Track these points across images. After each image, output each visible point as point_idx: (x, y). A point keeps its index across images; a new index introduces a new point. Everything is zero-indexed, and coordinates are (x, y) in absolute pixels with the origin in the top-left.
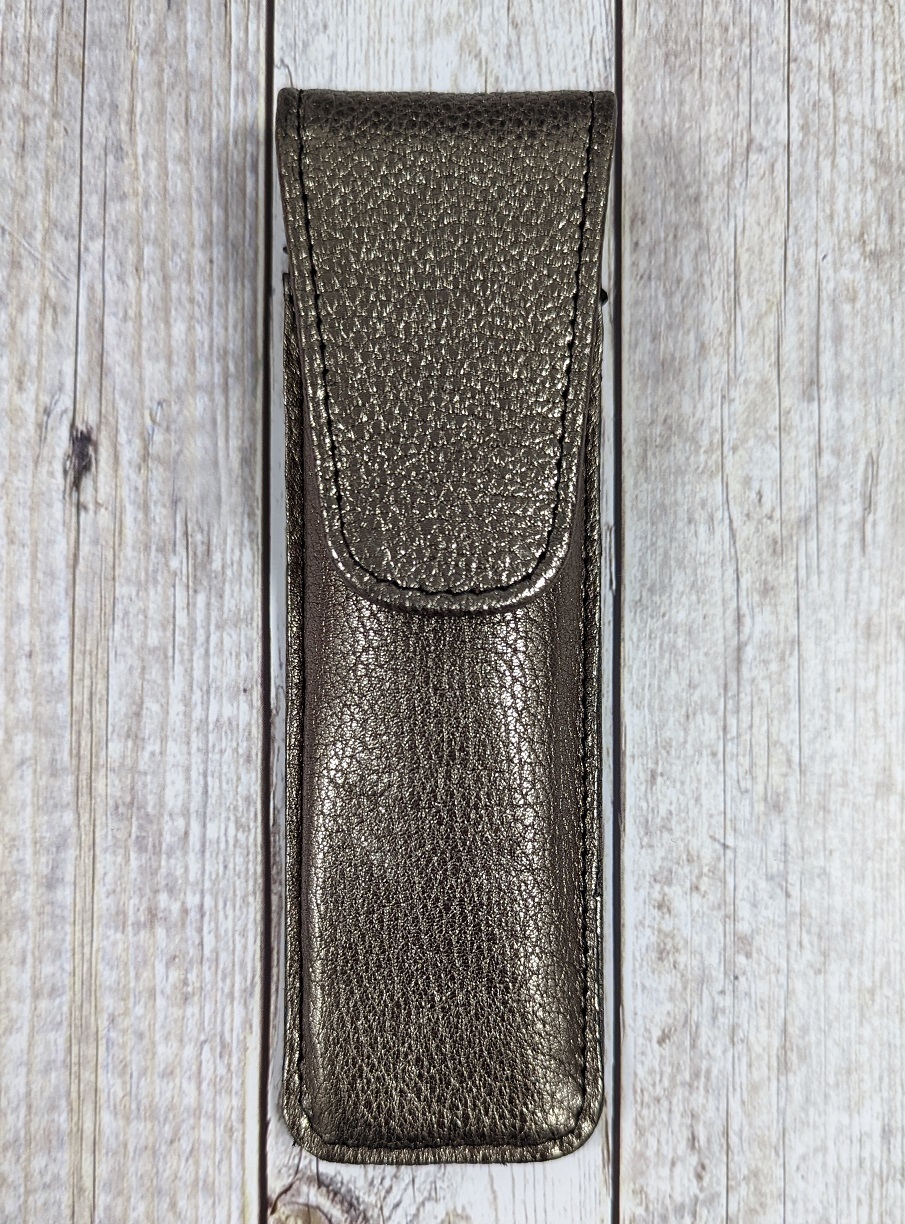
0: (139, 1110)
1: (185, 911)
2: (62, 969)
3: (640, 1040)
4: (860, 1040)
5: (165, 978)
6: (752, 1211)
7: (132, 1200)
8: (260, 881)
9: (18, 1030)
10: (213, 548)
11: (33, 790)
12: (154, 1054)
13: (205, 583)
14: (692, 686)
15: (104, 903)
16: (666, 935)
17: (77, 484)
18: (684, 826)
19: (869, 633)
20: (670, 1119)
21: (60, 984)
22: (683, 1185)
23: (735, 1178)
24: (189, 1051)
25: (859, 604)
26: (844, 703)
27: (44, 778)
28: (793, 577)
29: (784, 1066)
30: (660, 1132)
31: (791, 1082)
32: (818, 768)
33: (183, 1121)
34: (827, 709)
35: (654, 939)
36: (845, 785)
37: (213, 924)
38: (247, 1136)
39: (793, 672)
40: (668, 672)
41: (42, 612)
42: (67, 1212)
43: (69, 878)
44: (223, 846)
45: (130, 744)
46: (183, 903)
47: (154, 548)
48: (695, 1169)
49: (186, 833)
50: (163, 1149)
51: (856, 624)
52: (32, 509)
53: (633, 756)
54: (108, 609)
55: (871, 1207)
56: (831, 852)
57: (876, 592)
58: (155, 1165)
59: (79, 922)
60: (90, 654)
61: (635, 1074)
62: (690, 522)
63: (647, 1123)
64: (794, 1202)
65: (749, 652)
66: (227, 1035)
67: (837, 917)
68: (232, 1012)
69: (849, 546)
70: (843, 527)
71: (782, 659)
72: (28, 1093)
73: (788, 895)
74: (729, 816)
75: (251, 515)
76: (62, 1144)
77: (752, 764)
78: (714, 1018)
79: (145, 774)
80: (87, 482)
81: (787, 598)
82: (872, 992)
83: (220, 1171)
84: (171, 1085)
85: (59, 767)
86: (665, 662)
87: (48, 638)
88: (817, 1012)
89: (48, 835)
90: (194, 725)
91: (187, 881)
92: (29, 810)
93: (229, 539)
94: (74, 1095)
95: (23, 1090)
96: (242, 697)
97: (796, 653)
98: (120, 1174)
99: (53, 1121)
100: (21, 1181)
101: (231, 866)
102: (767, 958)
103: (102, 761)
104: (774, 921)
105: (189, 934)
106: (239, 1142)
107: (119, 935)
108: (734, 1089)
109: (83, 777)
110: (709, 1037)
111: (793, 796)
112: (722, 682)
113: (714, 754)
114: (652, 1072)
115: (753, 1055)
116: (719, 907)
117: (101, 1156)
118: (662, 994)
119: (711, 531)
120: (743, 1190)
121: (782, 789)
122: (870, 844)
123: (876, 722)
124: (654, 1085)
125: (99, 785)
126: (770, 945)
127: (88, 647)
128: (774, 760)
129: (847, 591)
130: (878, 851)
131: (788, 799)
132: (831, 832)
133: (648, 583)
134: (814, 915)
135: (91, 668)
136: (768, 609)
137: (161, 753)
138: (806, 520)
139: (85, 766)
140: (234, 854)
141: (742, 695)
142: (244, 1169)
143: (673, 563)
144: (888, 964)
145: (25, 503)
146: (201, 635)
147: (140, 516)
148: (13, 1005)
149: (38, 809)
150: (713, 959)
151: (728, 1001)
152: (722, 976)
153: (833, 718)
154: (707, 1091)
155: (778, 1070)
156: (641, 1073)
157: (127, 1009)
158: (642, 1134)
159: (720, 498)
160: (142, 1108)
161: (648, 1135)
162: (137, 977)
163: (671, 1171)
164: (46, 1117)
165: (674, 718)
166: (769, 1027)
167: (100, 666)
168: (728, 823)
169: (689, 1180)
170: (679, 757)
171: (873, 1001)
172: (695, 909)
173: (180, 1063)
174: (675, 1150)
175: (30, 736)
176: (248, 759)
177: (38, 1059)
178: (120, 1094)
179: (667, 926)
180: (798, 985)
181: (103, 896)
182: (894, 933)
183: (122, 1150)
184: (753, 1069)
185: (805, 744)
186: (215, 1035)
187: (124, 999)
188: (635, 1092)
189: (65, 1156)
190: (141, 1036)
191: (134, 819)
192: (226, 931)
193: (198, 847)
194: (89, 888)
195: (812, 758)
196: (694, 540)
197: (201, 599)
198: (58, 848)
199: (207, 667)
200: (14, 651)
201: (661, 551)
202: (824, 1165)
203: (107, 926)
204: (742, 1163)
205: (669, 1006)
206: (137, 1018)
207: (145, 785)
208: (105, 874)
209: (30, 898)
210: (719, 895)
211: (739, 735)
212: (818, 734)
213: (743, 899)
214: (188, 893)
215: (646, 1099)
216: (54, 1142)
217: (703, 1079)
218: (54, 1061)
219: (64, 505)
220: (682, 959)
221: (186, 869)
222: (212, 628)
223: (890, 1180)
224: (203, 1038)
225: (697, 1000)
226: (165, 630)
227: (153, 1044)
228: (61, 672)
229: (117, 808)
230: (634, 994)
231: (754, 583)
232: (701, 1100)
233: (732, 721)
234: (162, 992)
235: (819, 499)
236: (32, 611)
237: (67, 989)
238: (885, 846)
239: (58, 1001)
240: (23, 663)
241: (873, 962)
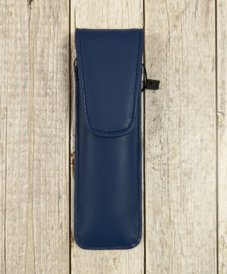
0: (43, 135)
1: (53, 93)
2: (27, 105)
3: (149, 120)
4: (196, 121)
5: (49, 107)
6: (173, 157)
7: (42, 154)
8: (69, 87)
9: (17, 118)
10: (59, 17)
11: (21, 68)
12: (46, 123)
13: (57, 24)
14: (159, 46)
15: (36, 91)
16: (155, 98)
17: (30, 3)
18: (158, 76)
19: (197, 35)
20: (155, 137)
21: (26, 109)
22: (158, 151)
23: (170, 150)
24: (54, 123)
25: (194, 29)
26: (191, 50)
27: (23, 65)
28: (180, 24)
29: (180, 126)
30: (153, 140)
31: (181, 129)
32: (186, 63)
33: (53, 137)
34: (188, 51)
35: (152, 99)
36: (192, 67)
37: (59, 96)
38: (66, 141)
39: (181, 44)
40: (154, 44)
41: (23, 30)
42: (28, 157)
43: (28, 86)
44: (61, 79)
45: (41, 58)
46: (53, 92)
47: (46, 17)
48: (161, 148)
49: (53, 77)
50: (48, 143)
51: (194, 34)
52: (20, 9)
53: (147, 61)
54: (37, 30)
55: (198, 156)
56: (189, 81)
57: (198, 27)
58: (47, 147)
59: (30, 95)
60: (33, 39)
61: (148, 128)
62: (159, 12)
63: (151, 138)
64: (182, 155)
65: (172, 39)
66: (62, 119)
67: (190, 95)
68: (63, 114)
69: (192, 17)
70: (191, 13)
71: (178, 41)
72: (20, 132)
73: (180, 90)
74: (167, 73)
75: (67, 10)
76: (27, 142)
77: (172, 63)
78: (165, 116)
79: (45, 64)
80: (32, 3)
81: (179, 28)
82: (198, 110)
83: (60, 148)
84: (50, 130)
85: (26, 63)
86: (154, 41)
87: (24, 36)
88: (187, 115)
89: (24, 77)
90: (55, 54)
91: (53, 87)
92: (20, 72)
93: (62, 16)
94: (29, 132)
95: (18, 131)
96: (65, 48)
97: (181, 40)
98: (39, 149)
99: (25, 138)
100: (18, 150)
101: (63, 84)
102: (176, 103)
103: (36, 61)
104: (177, 95)
105: (54, 98)
106: (65, 142)
107: (39, 98)
108: (169, 131)
109: (31, 65)
110: (164, 120)
111: (181, 69)
112: (166, 46)
113: (164, 61)
114: (151, 127)
115: (173, 124)
116: (166, 92)
117: (35, 145)
118: (154, 111)
119: (163, 14)
120: (171, 152)
121: (179, 68)
122: (197, 79)
123: (198, 54)
124: (152, 130)
125: (35, 67)
126: (177, 100)
127: (32, 38)
128: (177, 62)
129: (192, 27)
130: (199, 81)
131: (180, 70)
132: (189, 77)
133: (150, 25)
134: (186, 94)
135: (33, 42)
136: (175, 31)
137: (48, 60)
138: (183, 12)
139: (32, 63)
140: (63, 81)
141: (170, 48)
142: (66, 148)
143: (155, 21)
144: (201, 105)
145: (19, 8)
146: (56, 35)
147: (43, 10)
148: (16, 113)
149: (22, 72)
150: (164, 103)
151: (167, 112)
152: (166, 107)
153: (189, 53)
154: (163, 131)
155: (178, 127)
156: (149, 127)
157: (41, 114)
158: (150, 141)
159: (165, 7)
160: (44, 135)
161: (151, 141)
162: (43, 107)
163: (156, 148)
164: (23, 137)
165: (156, 53)
166: (176, 118)
167: (35, 42)
168: (167, 75)
169: (160, 150)
170: (157, 61)
171: (198, 112)
172: (161, 93)
173: (52, 126)
174: (157, 144)
175: (20, 57)
176: (66, 61)
177: (22, 125)
178: (39, 132)
179: (155, 96)
180: (183, 109)
181: (36, 90)
182: (202, 98)
183: (40, 144)
184: (173, 127)
185: (183, 59)
186: (59, 119)
187: (40, 112)
188: (148, 131)
189: (27, 145)
190: (43, 119)
191: (42, 74)
192: (62, 97)
193: (56, 80)
194: (33, 89)
195: (185, 61)
196: (160, 16)
197: (56, 28)
198: (26, 80)
199: (57, 42)
200: (17, 39)
201: (153, 18)
202: (188, 147)
203: (36, 96)
204: (171, 146)
205: (155, 113)
206: (43, 116)
207: (45, 67)
208: (36, 85)
209: (20, 90)
210: (165, 90)
211: (169, 57)
212: (186, 57)
213: (171, 91)
214: (54, 89)
215: (150, 133)
216: (25, 142)
217: (162, 129)
218: (25, 125)
219: (27, 8)
220: (158, 103)
221: (53, 84)
222: (59, 34)
223: (202, 151)
224: (57, 120)
225: (161, 112)
226: (49, 34)
227: (46, 121)
228: (27, 43)
229: (39, 71)
230: (148, 111)
231: (172, 25)
232: (162, 133)
233: (168, 54)
234: (48, 110)
235: (186, 8)
236: (20, 30)
237: (28, 110)
238: (200, 80)
239: (26, 112)
240: (19, 41)
241: (198, 104)
